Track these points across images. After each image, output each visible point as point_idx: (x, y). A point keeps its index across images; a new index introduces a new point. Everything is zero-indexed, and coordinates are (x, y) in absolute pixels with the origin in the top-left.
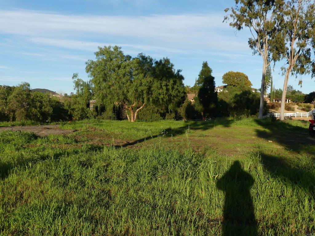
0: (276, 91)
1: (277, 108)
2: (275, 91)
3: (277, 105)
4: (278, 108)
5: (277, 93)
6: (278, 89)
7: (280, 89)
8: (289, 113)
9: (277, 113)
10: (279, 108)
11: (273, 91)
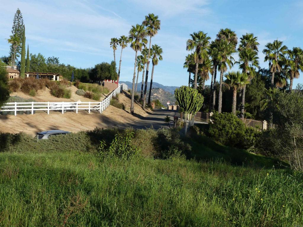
0: (32, 57)
1: (34, 90)
2: (30, 58)
3: (35, 84)
4: (37, 91)
5: (34, 62)
6: (37, 55)
7: (39, 54)
8: (61, 101)
9: (35, 101)
10: (39, 91)
11: (26, 57)
